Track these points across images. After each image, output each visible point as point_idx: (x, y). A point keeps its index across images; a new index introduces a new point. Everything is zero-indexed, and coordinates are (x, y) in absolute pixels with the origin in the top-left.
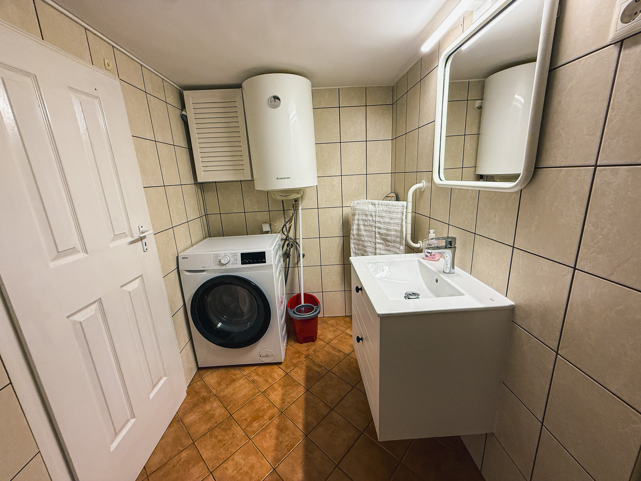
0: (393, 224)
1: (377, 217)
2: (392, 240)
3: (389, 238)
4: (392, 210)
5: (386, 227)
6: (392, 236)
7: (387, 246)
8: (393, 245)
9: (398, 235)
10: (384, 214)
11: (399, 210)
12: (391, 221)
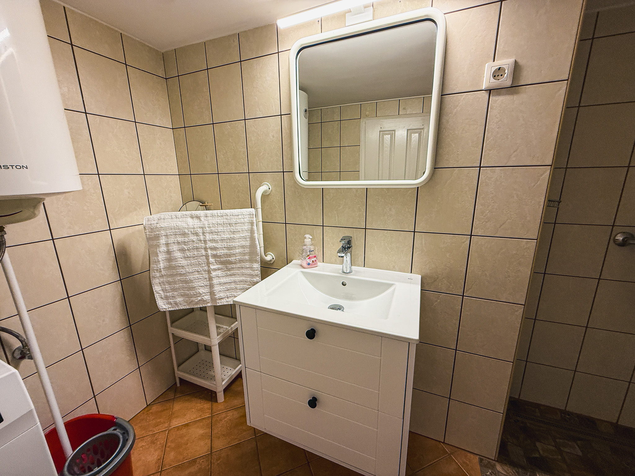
0: (238, 239)
1: (207, 235)
2: (237, 260)
3: (232, 258)
4: (233, 221)
5: (227, 245)
6: (236, 255)
7: (229, 270)
8: (239, 267)
9: (246, 251)
10: (220, 228)
11: (245, 220)
12: (235, 236)
